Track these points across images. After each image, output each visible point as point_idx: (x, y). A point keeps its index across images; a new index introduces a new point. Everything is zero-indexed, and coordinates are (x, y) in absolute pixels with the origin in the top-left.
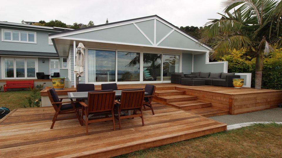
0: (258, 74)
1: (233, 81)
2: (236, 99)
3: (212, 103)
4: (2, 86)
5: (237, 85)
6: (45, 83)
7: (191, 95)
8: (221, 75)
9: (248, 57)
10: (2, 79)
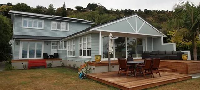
0: (194, 51)
1: (182, 56)
2: (189, 65)
3: (177, 69)
4: (26, 65)
5: (185, 58)
6: (52, 62)
7: (163, 65)
8: (173, 52)
9: (187, 40)
10: (20, 59)
